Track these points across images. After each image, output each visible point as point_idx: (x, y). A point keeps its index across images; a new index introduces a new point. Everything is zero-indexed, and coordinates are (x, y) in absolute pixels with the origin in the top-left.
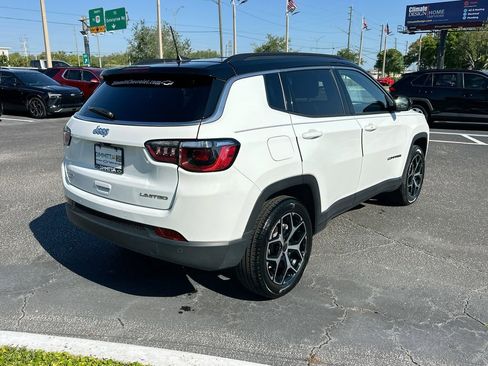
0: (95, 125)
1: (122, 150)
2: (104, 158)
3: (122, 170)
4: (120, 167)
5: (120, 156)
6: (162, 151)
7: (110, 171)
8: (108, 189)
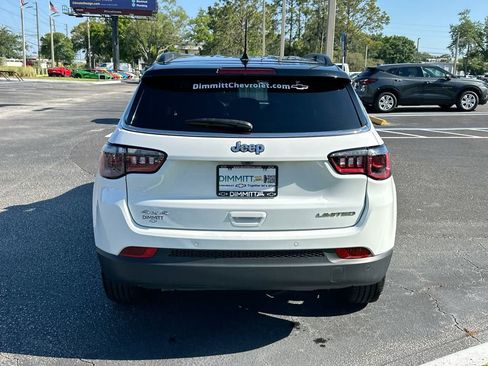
0: (232, 141)
1: (276, 167)
2: (239, 182)
3: (276, 192)
4: (272, 189)
5: (274, 175)
6: (347, 161)
7: (253, 196)
8: (259, 219)
